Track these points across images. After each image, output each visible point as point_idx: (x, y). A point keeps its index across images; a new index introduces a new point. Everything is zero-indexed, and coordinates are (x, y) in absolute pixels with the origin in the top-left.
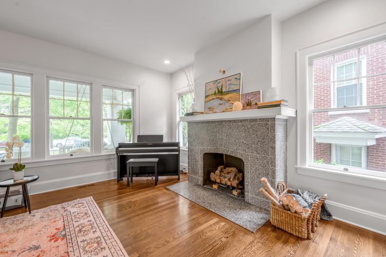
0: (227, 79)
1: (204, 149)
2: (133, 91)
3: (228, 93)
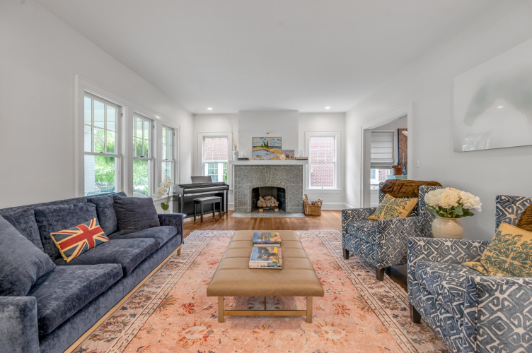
0: (271, 139)
1: (253, 185)
3: (273, 147)
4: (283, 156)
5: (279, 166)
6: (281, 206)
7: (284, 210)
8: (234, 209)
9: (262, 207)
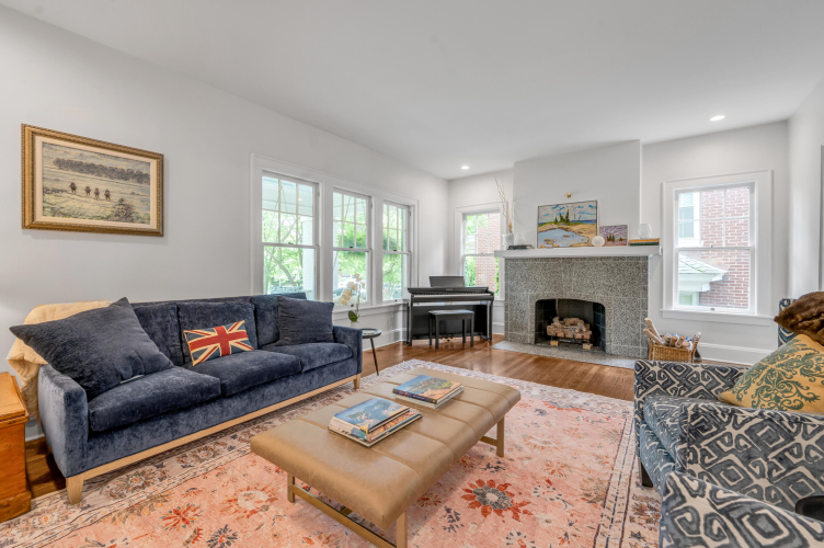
0: (576, 206)
1: (538, 295)
2: (409, 207)
3: (579, 222)
4: (600, 239)
5: (591, 259)
6: (597, 340)
7: (603, 348)
8: (503, 334)
9: (556, 338)
